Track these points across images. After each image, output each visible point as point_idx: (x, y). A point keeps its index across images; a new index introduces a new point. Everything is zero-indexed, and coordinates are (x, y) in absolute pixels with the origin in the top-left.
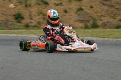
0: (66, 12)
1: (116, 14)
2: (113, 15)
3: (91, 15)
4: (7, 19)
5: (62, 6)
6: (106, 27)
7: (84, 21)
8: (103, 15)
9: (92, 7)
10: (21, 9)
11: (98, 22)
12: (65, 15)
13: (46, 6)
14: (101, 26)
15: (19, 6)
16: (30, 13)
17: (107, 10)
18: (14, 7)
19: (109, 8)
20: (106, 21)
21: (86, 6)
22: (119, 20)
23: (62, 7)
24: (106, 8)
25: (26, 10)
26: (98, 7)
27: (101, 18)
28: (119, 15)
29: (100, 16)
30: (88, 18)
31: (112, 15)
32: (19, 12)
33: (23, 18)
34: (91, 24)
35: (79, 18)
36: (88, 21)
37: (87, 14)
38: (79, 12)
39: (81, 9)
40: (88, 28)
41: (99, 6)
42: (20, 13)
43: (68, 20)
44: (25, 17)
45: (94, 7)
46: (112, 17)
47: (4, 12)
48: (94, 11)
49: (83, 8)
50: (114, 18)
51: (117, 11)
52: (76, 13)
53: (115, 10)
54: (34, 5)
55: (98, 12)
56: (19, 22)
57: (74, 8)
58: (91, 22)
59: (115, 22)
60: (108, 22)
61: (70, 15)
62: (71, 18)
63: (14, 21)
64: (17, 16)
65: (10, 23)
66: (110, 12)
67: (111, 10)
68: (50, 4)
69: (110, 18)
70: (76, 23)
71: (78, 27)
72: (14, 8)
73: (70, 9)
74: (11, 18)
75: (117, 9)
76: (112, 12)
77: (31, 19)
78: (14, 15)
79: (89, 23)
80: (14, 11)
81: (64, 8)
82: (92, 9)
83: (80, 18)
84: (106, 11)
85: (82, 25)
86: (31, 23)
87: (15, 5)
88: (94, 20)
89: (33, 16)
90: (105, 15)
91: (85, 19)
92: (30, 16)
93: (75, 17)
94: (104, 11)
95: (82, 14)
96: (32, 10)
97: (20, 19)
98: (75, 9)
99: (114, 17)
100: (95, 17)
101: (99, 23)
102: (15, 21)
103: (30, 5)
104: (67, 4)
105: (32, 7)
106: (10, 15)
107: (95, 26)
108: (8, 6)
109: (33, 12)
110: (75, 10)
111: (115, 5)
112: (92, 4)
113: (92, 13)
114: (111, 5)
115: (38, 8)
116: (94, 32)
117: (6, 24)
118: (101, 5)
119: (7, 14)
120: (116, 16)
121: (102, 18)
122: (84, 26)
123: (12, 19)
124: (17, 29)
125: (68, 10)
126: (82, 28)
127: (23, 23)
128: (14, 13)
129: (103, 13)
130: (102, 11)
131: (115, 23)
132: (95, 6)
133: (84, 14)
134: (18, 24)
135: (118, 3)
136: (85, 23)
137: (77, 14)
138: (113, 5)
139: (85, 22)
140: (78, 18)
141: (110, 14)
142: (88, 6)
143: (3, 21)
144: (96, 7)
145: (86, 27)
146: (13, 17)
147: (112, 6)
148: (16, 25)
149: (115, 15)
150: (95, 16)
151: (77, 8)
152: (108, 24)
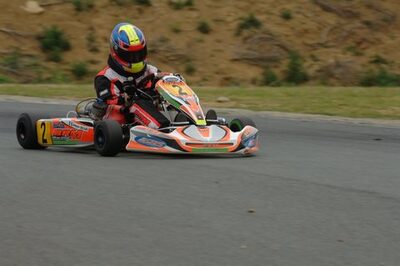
0: (204, 29)
1: (364, 40)
2: (354, 44)
3: (284, 40)
4: (18, 48)
5: (191, 10)
6: (332, 81)
7: (261, 59)
8: (322, 41)
9: (287, 17)
10: (62, 17)
11: (306, 65)
12: (201, 41)
13: (140, 11)
14: (315, 78)
15: (57, 8)
16: (89, 32)
17: (335, 28)
18: (40, 9)
19: (343, 21)
20: (331, 61)
21: (268, 13)
22: (373, 59)
23: (194, 14)
24: (331, 19)
25: (79, 21)
26: (307, 17)
27: (315, 53)
28: (373, 43)
29: (313, 47)
30: (275, 52)
31: (350, 43)
32: (55, 27)
33: (66, 47)
34: (284, 72)
35: (245, 52)
36: (275, 60)
37: (270, 37)
38: (246, 33)
39: (252, 23)
40: (273, 83)
41: (309, 15)
42: (59, 29)
43: (212, 56)
44: (73, 42)
45: (294, 15)
46: (349, 49)
47: (8, 25)
48: (292, 28)
49: (260, 18)
50: (358, 54)
51: (367, 31)
52: (238, 33)
53: (360, 28)
54: (104, 7)
55: (306, 31)
56: (56, 60)
57: (229, 19)
58: (285, 65)
59: (360, 65)
60: (338, 65)
61: (219, 41)
62: (220, 51)
63: (41, 57)
64: (47, 40)
65: (27, 61)
66: (345, 34)
67: (348, 27)
68: (155, 5)
69: (344, 53)
70: (236, 66)
71: (243, 80)
72: (41, 14)
73: (217, 21)
74: (30, 47)
75: (368, 23)
76: (351, 34)
77: (95, 50)
78: (39, 38)
79: (276, 67)
80: (40, 25)
81: (198, 17)
82: (288, 23)
83: (249, 49)
84: (331, 30)
85: (254, 72)
86: (93, 62)
87: (42, 6)
88: (295, 57)
89: (100, 40)
90: (327, 42)
91: (266, 55)
92: (91, 40)
93: (234, 47)
94: (326, 30)
95: (256, 37)
96: (97, 21)
97: (58, 49)
98: (235, 20)
99: (357, 49)
100: (297, 48)
101: (310, 68)
102: (43, 56)
103: (91, 6)
104: (210, 6)
105: (97, 12)
106: (26, 37)
107: (296, 77)
108: (22, 7)
109: (101, 27)
110: (234, 25)
111: (363, 10)
112: (289, 7)
113: (287, 36)
114: (349, 11)
115: (116, 16)
116: (291, 95)
117: (13, 65)
118: (318, 9)
119: (17, 32)
120: (363, 46)
121: (320, 52)
122: (260, 78)
123: (34, 48)
124: (49, 80)
125: (212, 25)
126: (254, 82)
127: (67, 63)
128: (40, 30)
129: (324, 37)
130: (320, 29)
131: (359, 68)
132: (298, 13)
133: (261, 39)
134: (52, 65)
135: (369, 6)
136: (266, 67)
137: (240, 38)
138: (355, 11)
139: (265, 64)
140: (243, 50)
141: (345, 38)
142: (276, 11)
143: (5, 54)
144: (300, 16)
145: (269, 80)
146: (37, 44)
147: (352, 15)
148: (45, 68)
149: (359, 43)
150: (296, 45)
151: (240, 19)
152: (338, 72)
